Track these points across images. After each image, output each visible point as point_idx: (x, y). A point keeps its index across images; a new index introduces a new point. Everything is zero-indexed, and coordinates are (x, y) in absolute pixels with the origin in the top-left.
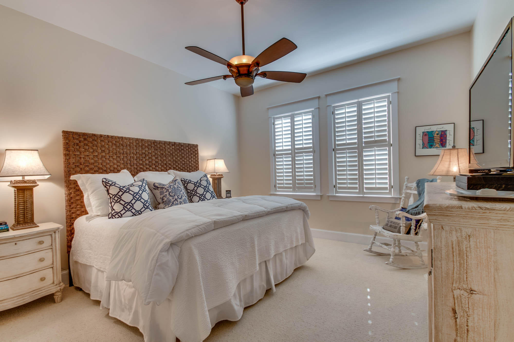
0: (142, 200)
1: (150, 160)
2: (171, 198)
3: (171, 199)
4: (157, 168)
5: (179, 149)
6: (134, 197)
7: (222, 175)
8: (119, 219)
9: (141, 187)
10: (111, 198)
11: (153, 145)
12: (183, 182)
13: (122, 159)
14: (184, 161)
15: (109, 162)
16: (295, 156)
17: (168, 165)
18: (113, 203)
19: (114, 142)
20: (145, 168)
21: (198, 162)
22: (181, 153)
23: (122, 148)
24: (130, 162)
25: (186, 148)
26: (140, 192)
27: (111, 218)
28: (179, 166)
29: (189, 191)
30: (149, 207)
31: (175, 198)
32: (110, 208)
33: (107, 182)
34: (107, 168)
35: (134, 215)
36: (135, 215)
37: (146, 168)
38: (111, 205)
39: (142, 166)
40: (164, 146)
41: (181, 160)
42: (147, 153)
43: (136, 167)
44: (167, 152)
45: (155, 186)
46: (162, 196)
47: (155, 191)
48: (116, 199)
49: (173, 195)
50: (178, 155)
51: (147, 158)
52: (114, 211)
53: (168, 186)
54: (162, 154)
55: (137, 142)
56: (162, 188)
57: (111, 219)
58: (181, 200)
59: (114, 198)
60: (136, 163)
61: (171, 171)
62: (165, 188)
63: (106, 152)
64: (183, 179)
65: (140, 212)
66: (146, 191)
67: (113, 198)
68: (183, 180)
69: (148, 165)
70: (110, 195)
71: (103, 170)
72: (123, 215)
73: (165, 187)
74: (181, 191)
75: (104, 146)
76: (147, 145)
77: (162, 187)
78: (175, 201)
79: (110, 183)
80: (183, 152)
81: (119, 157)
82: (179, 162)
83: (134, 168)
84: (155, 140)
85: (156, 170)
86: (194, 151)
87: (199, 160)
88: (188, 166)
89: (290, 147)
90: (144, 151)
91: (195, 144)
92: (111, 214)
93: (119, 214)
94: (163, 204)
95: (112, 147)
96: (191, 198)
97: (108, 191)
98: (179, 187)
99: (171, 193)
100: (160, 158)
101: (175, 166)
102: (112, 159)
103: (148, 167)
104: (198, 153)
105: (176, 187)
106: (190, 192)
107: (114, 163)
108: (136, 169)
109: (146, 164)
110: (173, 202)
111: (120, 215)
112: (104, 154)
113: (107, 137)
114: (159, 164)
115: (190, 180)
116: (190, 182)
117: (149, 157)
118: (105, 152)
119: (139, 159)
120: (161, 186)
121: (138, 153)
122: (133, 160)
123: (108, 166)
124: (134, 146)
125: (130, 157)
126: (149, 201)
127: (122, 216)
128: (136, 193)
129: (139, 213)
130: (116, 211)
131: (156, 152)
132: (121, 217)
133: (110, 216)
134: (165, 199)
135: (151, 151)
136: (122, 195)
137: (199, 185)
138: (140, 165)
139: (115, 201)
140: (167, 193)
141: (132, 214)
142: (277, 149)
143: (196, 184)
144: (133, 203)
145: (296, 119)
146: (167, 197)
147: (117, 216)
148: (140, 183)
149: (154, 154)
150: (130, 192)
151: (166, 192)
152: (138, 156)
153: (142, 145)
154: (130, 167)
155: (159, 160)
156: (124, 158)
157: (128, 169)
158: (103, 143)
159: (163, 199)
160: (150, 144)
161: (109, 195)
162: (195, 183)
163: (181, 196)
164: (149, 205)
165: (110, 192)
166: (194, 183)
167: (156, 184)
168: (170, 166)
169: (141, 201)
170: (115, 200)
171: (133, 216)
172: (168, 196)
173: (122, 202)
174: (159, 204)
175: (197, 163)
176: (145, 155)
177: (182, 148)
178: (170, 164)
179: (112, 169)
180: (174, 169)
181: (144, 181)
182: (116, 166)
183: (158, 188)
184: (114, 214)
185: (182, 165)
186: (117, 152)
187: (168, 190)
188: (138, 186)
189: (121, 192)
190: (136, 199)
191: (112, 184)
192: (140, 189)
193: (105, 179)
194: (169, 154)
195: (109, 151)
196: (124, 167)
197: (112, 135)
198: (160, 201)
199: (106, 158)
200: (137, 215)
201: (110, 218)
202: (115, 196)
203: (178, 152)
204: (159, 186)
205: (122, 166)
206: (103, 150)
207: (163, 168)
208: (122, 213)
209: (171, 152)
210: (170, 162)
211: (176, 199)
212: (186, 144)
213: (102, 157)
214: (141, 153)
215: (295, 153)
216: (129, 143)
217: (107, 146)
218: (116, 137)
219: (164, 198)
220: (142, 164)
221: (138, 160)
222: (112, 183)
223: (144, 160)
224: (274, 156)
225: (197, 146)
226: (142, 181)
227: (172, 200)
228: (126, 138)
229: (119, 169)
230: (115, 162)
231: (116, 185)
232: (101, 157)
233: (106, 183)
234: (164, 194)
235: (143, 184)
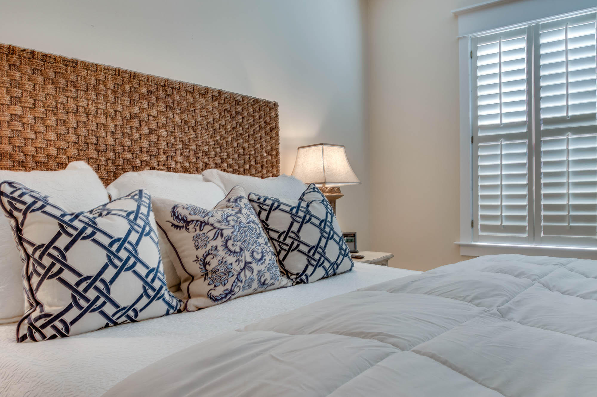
0: (139, 268)
1: (153, 138)
2: (231, 259)
3: (231, 264)
4: (172, 163)
5: (230, 111)
6: (111, 255)
7: (338, 190)
8: (59, 341)
9: (136, 218)
10: (28, 257)
11: (162, 94)
12: (256, 205)
13: (71, 130)
14: (242, 146)
15: (33, 136)
16: (538, 144)
17: (201, 155)
18: (35, 280)
19: (51, 74)
20: (138, 162)
21: (277, 152)
22: (234, 124)
23: (73, 94)
24: (95, 141)
25: (248, 111)
26: (133, 237)
27: (29, 339)
28: (231, 161)
29: (275, 235)
30: (163, 295)
31: (244, 262)
32: (26, 297)
33: (16, 195)
34: (25, 155)
35: (111, 324)
36: (116, 324)
37: (141, 161)
38: (30, 285)
39: (129, 156)
40: (191, 100)
41: (235, 145)
42: (146, 115)
43: (111, 155)
44: (199, 119)
45: (177, 217)
46: (201, 252)
47: (176, 235)
48: (47, 261)
49: (238, 250)
50: (229, 127)
51: (145, 130)
52: (38, 309)
53: (218, 215)
54: (187, 122)
55: (119, 80)
56: (202, 224)
57: (28, 345)
58: (262, 267)
59: (41, 257)
60: (113, 143)
61: (213, 173)
62: (212, 225)
63: (26, 105)
64: (256, 195)
65: (131, 313)
66: (152, 234)
67: (35, 260)
68: (255, 198)
69: (147, 152)
70: (26, 245)
71: (14, 162)
72: (72, 328)
73: (212, 220)
74: (259, 234)
75: (19, 85)
76: (144, 91)
77: (202, 219)
78: (244, 268)
79: (28, 199)
80: (241, 121)
81: (64, 121)
82: (230, 150)
83: (108, 159)
84: (167, 80)
85: (169, 169)
86: (268, 119)
87: (281, 147)
88: (253, 163)
89: (524, 119)
90: (136, 110)
91: (271, 99)
92: (26, 321)
93: (57, 323)
94: (207, 282)
95: (44, 88)
96: (281, 258)
97: (18, 230)
98: (253, 222)
99: (230, 243)
100: (179, 134)
101: (218, 160)
102: (42, 129)
103: (146, 157)
104: (277, 127)
105: (244, 221)
106: (279, 237)
107: (50, 141)
108: (114, 162)
109: (141, 148)
110: (239, 274)
111: (60, 326)
112: (18, 110)
113: (30, 56)
114: (178, 152)
115: (278, 201)
116: (276, 206)
117: (149, 129)
118: (21, 102)
119: (123, 133)
120: (197, 217)
121: (118, 114)
122: (103, 134)
123: (30, 149)
124: (109, 92)
125: (97, 124)
126: (161, 269)
127: (68, 330)
128: (118, 240)
129: (128, 317)
130: (47, 309)
131: (171, 115)
132: (63, 336)
133: (24, 330)
134: (214, 263)
135: (157, 111)
136: (67, 248)
137: (305, 217)
138: (124, 150)
139: (42, 271)
140: (219, 242)
141: (105, 321)
142: (481, 123)
143: (297, 212)
144: (108, 280)
145: (542, 41)
146: (218, 255)
147: (49, 331)
148: (131, 205)
149: (163, 120)
150: (98, 236)
151: (215, 238)
152: (120, 123)
153: (132, 90)
154: (95, 155)
155: (177, 139)
156: (78, 126)
157: (89, 160)
158: (17, 75)
159: (205, 264)
160: (153, 89)
161: (22, 244)
162: (294, 211)
163: (260, 251)
164: (161, 288)
165: (27, 234)
166: (288, 209)
167: (180, 210)
168: (207, 160)
169: (135, 272)
170: (43, 267)
171: (107, 326)
172: (222, 252)
173: (66, 275)
174: (192, 278)
175: (275, 154)
176: (140, 121)
177: (239, 108)
178: (206, 154)
179: (43, 160)
180: (217, 166)
181: (144, 199)
182: (53, 151)
183: (188, 222)
184: (38, 324)
185: (236, 157)
186: (60, 106)
187: (222, 230)
188: (124, 214)
189: (64, 236)
190: (119, 264)
191: (34, 203)
192: (132, 223)
193: (10, 184)
194: (205, 123)
195: (35, 100)
196: (79, 155)
197: (47, 51)
198: (195, 268)
199: (24, 124)
200: (121, 324)
201: (22, 339)
202: (45, 249)
203: (229, 119)
204: (190, 218)
205: (72, 151)
206: (15, 95)
207: (187, 165)
208: (68, 317)
209: (211, 119)
210: (206, 148)
211: (246, 263)
212: (247, 98)
213: (12, 120)
214: (128, 116)
215: (540, 134)
216: (93, 82)
217: (28, 86)
218: (58, 59)
219: (208, 259)
220: (130, 150)
221: (119, 136)
222: (33, 200)
223: (136, 136)
224: (472, 142)
225: (275, 105)
226: (137, 197)
227: (235, 265)
228: (86, 66)
229: (63, 161)
230: (52, 136)
231: (48, 209)
232: (8, 119)
233: (14, 199)
234: (209, 246)
235: (139, 207)
